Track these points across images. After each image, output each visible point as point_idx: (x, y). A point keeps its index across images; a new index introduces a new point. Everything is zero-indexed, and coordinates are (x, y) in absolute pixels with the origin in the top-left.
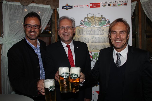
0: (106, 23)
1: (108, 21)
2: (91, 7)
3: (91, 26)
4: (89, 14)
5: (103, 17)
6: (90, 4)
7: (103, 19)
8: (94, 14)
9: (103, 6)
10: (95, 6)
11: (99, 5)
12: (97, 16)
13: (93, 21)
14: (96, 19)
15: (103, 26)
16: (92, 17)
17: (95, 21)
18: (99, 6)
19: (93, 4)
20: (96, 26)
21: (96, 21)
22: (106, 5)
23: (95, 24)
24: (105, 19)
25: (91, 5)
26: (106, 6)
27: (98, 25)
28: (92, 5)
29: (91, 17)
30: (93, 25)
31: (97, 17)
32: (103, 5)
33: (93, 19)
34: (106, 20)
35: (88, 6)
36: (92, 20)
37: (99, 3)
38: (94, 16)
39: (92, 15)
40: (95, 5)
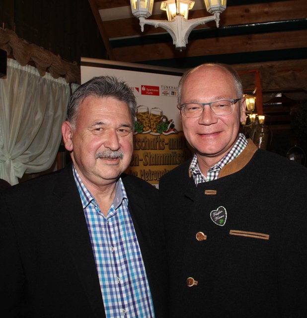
0: (169, 127)
1: (171, 123)
2: (143, 93)
3: (144, 131)
5: (164, 114)
6: (142, 86)
7: (164, 120)
8: (148, 109)
9: (163, 95)
10: (150, 92)
11: (157, 91)
12: (153, 112)
13: (147, 121)
14: (152, 119)
15: (163, 133)
16: (144, 113)
17: (150, 121)
19: (146, 87)
20: (151, 133)
21: (152, 123)
22: (168, 92)
23: (150, 128)
24: (167, 119)
25: (144, 89)
26: (168, 95)
27: (155, 131)
28: (146, 89)
29: (143, 113)
30: (147, 130)
31: (154, 115)
32: (163, 91)
33: (147, 117)
34: (168, 123)
36: (144, 119)
37: (157, 88)
38: (148, 112)
39: (145, 111)
40: (150, 90)
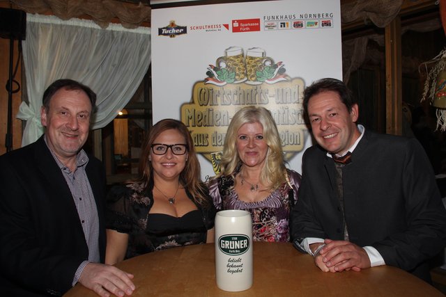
0: (275, 73)
1: (279, 67)
2: (235, 30)
3: (236, 80)
4: (230, 48)
5: (267, 56)
6: (233, 22)
7: (268, 63)
8: (242, 50)
9: (267, 29)
10: (245, 27)
11: (257, 24)
12: (250, 54)
13: (241, 67)
14: (249, 63)
15: (266, 81)
16: (237, 57)
17: (245, 66)
18: (257, 29)
19: (239, 22)
20: (248, 82)
21: (249, 69)
22: (275, 23)
23: (246, 75)
24: (272, 62)
25: (236, 25)
26: (275, 28)
27: (253, 79)
28: (239, 24)
29: (234, 57)
30: (241, 79)
31: (252, 58)
33: (241, 61)
34: (276, 66)
35: (227, 26)
36: (236, 65)
37: (258, 21)
38: (243, 55)
39: (239, 53)
40: (246, 25)
